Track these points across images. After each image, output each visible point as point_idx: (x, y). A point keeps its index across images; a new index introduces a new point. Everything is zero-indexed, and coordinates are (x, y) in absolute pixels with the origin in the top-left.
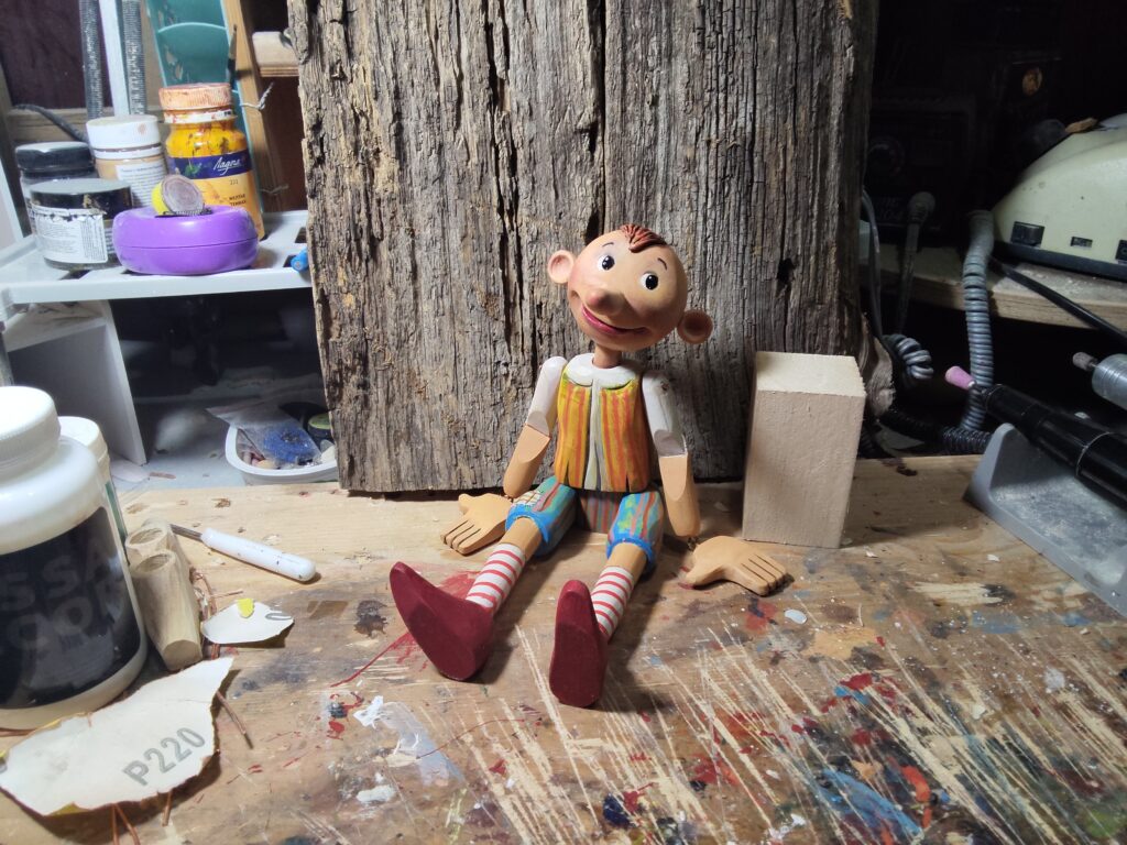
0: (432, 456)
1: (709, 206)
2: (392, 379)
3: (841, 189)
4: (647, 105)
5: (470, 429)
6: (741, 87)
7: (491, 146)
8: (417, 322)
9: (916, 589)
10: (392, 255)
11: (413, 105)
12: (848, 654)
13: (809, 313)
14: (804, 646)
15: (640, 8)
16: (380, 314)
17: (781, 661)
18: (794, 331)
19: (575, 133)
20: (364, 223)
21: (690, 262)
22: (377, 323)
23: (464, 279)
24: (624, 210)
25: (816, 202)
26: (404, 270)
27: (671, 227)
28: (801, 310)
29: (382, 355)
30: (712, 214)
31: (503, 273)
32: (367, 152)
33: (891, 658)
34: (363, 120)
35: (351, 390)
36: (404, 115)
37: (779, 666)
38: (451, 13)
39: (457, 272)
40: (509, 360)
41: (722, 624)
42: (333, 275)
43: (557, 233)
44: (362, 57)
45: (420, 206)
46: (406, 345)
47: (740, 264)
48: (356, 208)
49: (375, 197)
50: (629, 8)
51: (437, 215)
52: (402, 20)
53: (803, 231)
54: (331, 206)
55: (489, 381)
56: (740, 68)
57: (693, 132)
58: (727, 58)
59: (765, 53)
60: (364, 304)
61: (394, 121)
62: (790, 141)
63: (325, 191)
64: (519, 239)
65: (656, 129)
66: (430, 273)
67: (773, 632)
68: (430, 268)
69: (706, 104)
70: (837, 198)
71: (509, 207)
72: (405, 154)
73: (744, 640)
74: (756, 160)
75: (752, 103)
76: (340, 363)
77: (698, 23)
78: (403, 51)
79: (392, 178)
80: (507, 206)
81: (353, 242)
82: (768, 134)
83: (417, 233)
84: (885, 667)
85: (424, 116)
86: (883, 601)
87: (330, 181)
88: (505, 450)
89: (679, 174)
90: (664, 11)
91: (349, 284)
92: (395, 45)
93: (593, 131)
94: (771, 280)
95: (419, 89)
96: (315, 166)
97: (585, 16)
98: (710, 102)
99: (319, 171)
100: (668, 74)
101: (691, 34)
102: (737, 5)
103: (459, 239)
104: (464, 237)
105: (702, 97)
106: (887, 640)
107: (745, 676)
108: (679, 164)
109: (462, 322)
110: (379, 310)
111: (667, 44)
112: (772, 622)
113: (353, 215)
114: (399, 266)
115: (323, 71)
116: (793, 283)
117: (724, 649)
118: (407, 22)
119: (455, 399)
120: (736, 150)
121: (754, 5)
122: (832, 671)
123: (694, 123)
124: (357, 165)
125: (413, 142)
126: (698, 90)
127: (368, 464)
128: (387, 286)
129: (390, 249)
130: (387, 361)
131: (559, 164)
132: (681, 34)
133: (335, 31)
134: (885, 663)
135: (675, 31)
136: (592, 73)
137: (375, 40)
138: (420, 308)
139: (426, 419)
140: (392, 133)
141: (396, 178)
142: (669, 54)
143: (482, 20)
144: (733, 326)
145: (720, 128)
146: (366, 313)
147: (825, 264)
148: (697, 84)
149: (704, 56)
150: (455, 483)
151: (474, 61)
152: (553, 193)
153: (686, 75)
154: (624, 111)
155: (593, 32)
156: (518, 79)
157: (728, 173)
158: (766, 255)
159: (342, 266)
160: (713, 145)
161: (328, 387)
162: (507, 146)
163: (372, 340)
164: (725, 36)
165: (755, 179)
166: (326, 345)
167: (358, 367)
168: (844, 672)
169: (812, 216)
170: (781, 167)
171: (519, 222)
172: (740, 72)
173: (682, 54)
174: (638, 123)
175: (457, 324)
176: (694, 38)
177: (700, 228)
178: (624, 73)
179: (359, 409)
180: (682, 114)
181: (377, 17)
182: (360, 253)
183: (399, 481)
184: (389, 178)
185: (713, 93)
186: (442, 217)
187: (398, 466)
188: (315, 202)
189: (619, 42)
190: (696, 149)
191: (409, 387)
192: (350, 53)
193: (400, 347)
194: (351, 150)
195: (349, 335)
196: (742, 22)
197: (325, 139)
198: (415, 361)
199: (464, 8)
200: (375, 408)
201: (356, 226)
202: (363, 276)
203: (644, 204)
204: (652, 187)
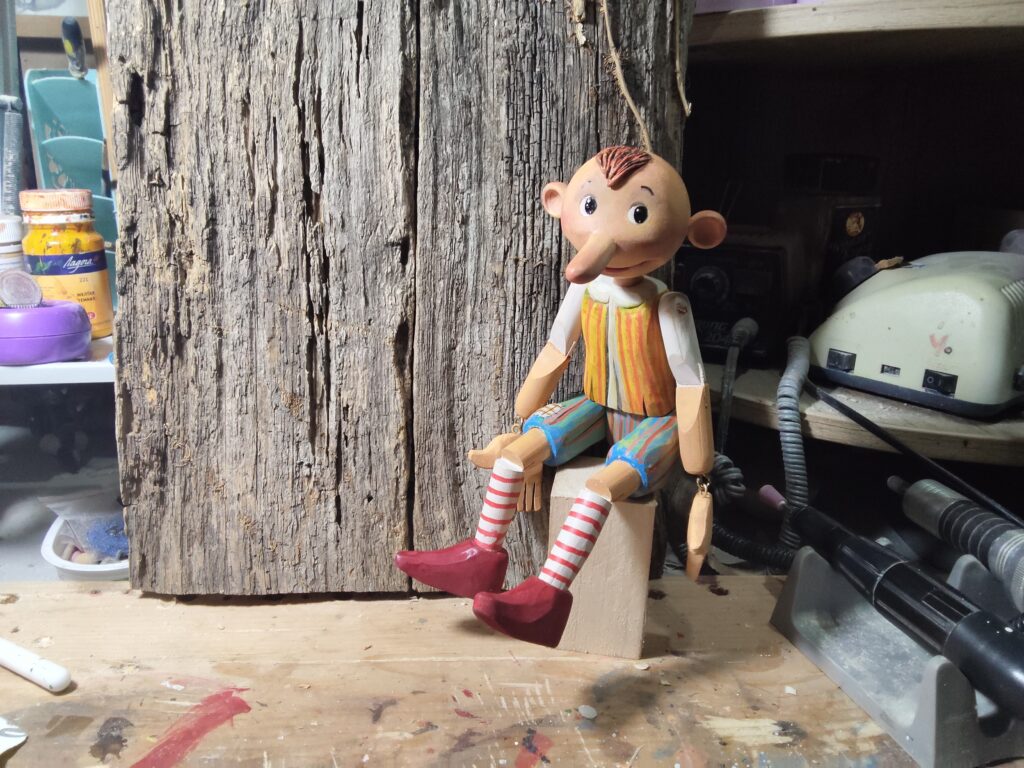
0: (226, 558)
1: (517, 320)
2: (190, 476)
4: (457, 224)
5: (267, 531)
7: (302, 253)
8: (219, 419)
9: (704, 724)
10: (197, 353)
11: (228, 213)
15: (451, 137)
16: (182, 410)
19: (387, 245)
20: (171, 321)
21: (498, 372)
22: (178, 419)
23: (268, 379)
24: (434, 319)
26: (209, 369)
27: (480, 338)
29: (180, 452)
30: (519, 329)
31: (310, 375)
32: (180, 254)
34: (178, 225)
35: (148, 486)
36: (219, 221)
38: (268, 131)
39: (263, 372)
40: (311, 462)
42: (138, 370)
43: (366, 339)
44: (182, 167)
45: (230, 306)
46: (206, 442)
48: (164, 307)
49: (185, 297)
50: (441, 136)
51: (245, 317)
52: (221, 135)
54: (140, 304)
55: (290, 482)
57: (501, 251)
58: (534, 185)
60: (167, 399)
61: (207, 226)
63: (136, 289)
64: (328, 342)
65: (466, 246)
66: (235, 372)
68: (235, 367)
69: (513, 226)
71: (319, 312)
72: (217, 258)
76: (137, 458)
77: (506, 152)
78: (222, 162)
79: (202, 279)
80: (316, 311)
81: (158, 339)
83: (225, 333)
85: (237, 222)
87: (141, 281)
88: (303, 554)
89: (488, 289)
90: (474, 140)
91: (153, 380)
92: (213, 158)
93: (404, 245)
95: (234, 198)
96: (128, 264)
97: (397, 141)
98: (518, 224)
99: (130, 270)
100: (479, 197)
101: (500, 162)
102: (543, 138)
103: (266, 340)
104: (270, 339)
105: (510, 219)
108: (488, 279)
109: (266, 422)
111: (477, 170)
112: (543, 759)
113: (160, 312)
114: (204, 363)
115: (142, 177)
118: (226, 137)
119: (254, 499)
120: (542, 270)
121: (559, 139)
123: (502, 243)
124: (169, 265)
125: (226, 247)
126: (506, 212)
127: (160, 564)
128: (190, 384)
129: (196, 347)
130: (186, 458)
131: (370, 274)
132: (490, 162)
133: (156, 142)
135: (485, 158)
137: (194, 151)
138: (223, 406)
139: (222, 519)
140: (205, 237)
141: (207, 279)
142: (479, 179)
143: (299, 138)
145: (527, 248)
146: (168, 409)
148: (506, 208)
149: (512, 182)
150: (248, 588)
151: (289, 175)
152: (363, 299)
153: (495, 199)
154: (434, 228)
155: (405, 155)
156: (331, 194)
157: (535, 289)
159: (147, 362)
160: (521, 264)
161: (124, 482)
162: (319, 255)
163: (171, 436)
164: (532, 165)
166: (124, 440)
171: (329, 326)
173: (491, 179)
174: (448, 240)
175: (260, 423)
176: (503, 165)
177: (508, 340)
178: (435, 194)
179: (154, 506)
180: (491, 233)
181: (197, 131)
182: (165, 349)
183: (190, 583)
184: (200, 279)
185: (521, 216)
186: (251, 318)
187: (191, 568)
188: (125, 299)
189: (431, 165)
190: (504, 266)
191: (206, 485)
192: (170, 162)
193: (200, 443)
194: (163, 251)
195: (148, 430)
196: (548, 154)
197: (139, 240)
198: (215, 459)
199: (281, 127)
200: (170, 505)
201: (162, 324)
202: (167, 372)
203: (453, 314)
204: (462, 298)
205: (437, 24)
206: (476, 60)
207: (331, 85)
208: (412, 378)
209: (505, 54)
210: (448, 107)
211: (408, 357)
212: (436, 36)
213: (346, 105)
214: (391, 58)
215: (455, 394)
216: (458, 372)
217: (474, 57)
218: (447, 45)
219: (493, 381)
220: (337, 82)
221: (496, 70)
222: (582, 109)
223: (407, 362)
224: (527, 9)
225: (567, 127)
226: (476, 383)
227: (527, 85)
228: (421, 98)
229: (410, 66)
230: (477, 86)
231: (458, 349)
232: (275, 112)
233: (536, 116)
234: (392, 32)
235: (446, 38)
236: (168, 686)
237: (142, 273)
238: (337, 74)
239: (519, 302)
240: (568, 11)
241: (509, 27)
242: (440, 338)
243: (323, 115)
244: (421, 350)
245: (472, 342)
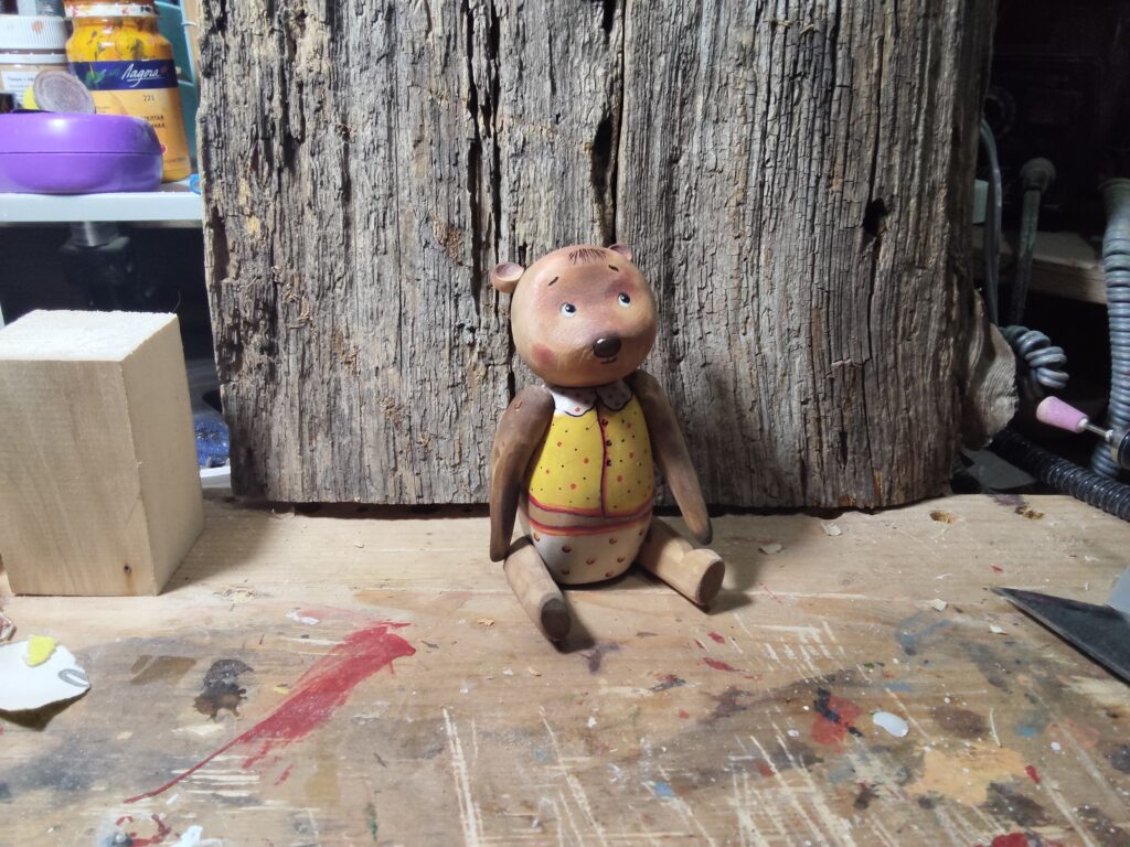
0: (361, 454)
1: (770, 116)
2: (309, 342)
3: (955, 109)
5: (416, 419)
7: (462, 11)
8: (348, 261)
9: (1075, 688)
10: (315, 163)
12: (980, 795)
13: (905, 279)
14: (908, 777)
16: (295, 248)
17: (873, 803)
18: (883, 305)
20: (278, 114)
21: (740, 196)
22: (290, 260)
23: (415, 202)
24: (649, 115)
25: (922, 123)
26: (332, 187)
27: (715, 145)
28: (894, 275)
29: (296, 307)
30: (773, 129)
31: (473, 197)
32: (287, 15)
33: (1053, 804)
35: (252, 355)
37: (869, 810)
39: (407, 192)
40: (475, 324)
41: (772, 730)
42: (233, 189)
43: (552, 144)
45: (358, 95)
46: (330, 294)
47: (810, 203)
48: (266, 93)
49: (296, 79)
51: (381, 109)
53: (902, 162)
54: (234, 92)
55: (447, 351)
57: (752, 8)
60: (274, 231)
62: (889, 31)
63: (226, 68)
64: (497, 150)
65: (699, 3)
66: (368, 192)
67: (855, 749)
68: (368, 185)
70: (950, 121)
71: (485, 103)
72: (340, 19)
73: (809, 761)
74: (840, 54)
76: (236, 314)
79: (319, 51)
80: (481, 101)
81: (260, 141)
82: (859, 17)
83: (352, 134)
84: (1048, 822)
86: (1026, 705)
87: (232, 56)
88: (465, 451)
89: (729, 69)
91: (254, 202)
94: (854, 228)
96: (212, 32)
99: (218, 40)
103: (411, 144)
104: (418, 142)
106: (1041, 772)
107: (813, 827)
108: (730, 54)
109: (412, 266)
110: (295, 243)
112: (853, 730)
113: (262, 101)
114: (324, 178)
116: (885, 236)
117: (778, 776)
119: (398, 374)
120: (812, 38)
122: (960, 826)
124: (272, 31)
127: (272, 462)
128: (306, 208)
129: (313, 155)
130: (304, 315)
131: (559, 44)
134: (1046, 815)
138: (353, 242)
139: (355, 402)
141: (326, 52)
144: (797, 291)
145: (791, 5)
146: (277, 246)
147: (930, 212)
150: (392, 495)
152: (548, 84)
157: (799, 69)
158: (848, 194)
159: (245, 176)
160: (780, 29)
161: (219, 348)
162: (485, 14)
163: (282, 285)
165: (838, 82)
166: (217, 288)
168: (981, 829)
169: (915, 142)
170: (876, 67)
171: (499, 126)
175: (404, 267)
177: (756, 147)
179: (262, 382)
182: (270, 159)
183: (314, 488)
184: (316, 52)
186: (389, 111)
187: (314, 467)
188: (211, 83)
190: (755, 33)
191: (333, 355)
193: (321, 296)
195: (250, 275)
198: (343, 318)
200: (284, 383)
201: (265, 119)
202: (274, 192)
203: (677, 109)
204: (691, 85)
208: (614, 206)
211: (609, 175)
215: (676, 230)
216: (681, 198)
219: (732, 210)
223: (609, 181)
226: (707, 213)
231: (682, 162)
236: (296, 618)
237: (235, 43)
239: (776, 89)
242: (657, 145)
244: (630, 162)
245: (702, 153)
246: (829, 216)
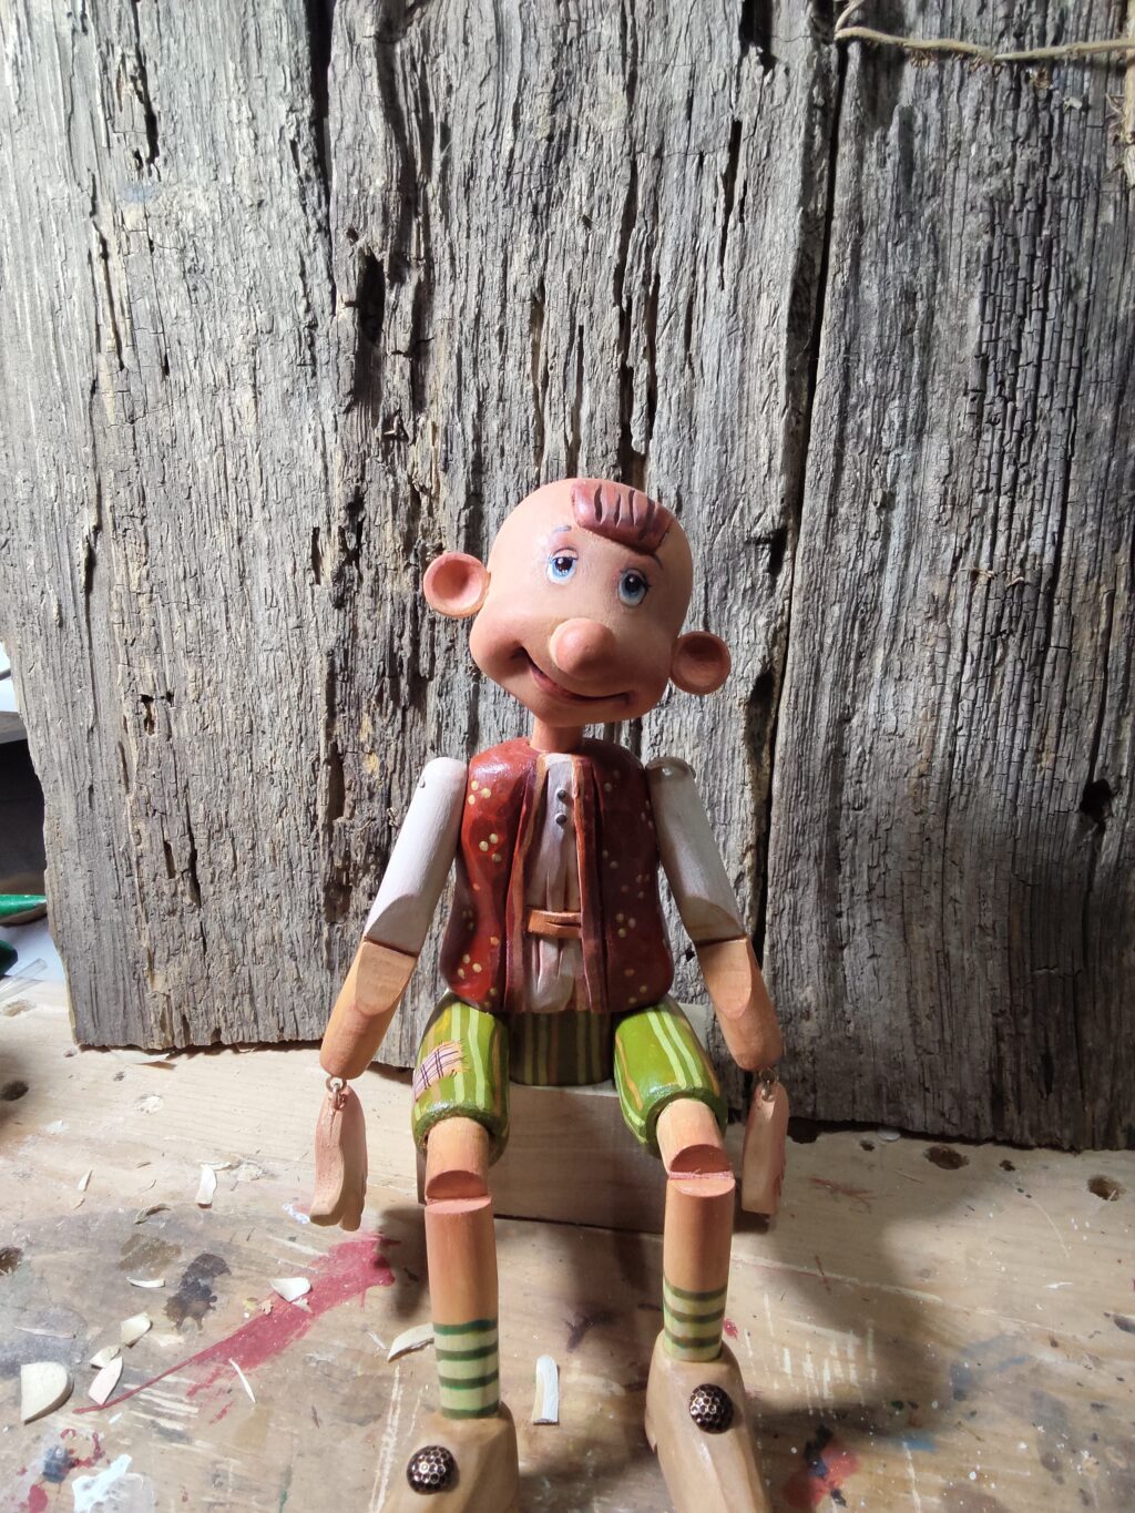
1: (965, 678)
4: (872, 508)
6: (1039, 490)
10: (441, 704)
11: (500, 484)
15: (876, 354)
19: (748, 543)
20: (406, 653)
21: (923, 767)
24: (817, 670)
26: (457, 730)
27: (896, 705)
30: (969, 692)
32: (424, 549)
34: (424, 500)
35: (359, 898)
36: (486, 499)
38: (569, 349)
44: (433, 408)
47: (1012, 780)
48: (397, 630)
49: (428, 616)
50: (858, 354)
52: (496, 356)
54: (364, 624)
56: (1042, 458)
57: (949, 555)
58: (1020, 440)
59: (1088, 436)
60: (394, 771)
61: (467, 506)
62: (1122, 585)
63: (359, 600)
65: (885, 546)
68: (496, 730)
69: (974, 512)
74: (1057, 609)
75: (1058, 517)
76: (347, 856)
77: (974, 381)
78: (494, 402)
81: (386, 679)
82: (1083, 569)
87: (365, 588)
89: (917, 622)
90: (916, 360)
91: (375, 740)
92: (482, 394)
93: (778, 542)
94: (1067, 812)
95: (511, 460)
96: (348, 562)
97: (781, 363)
98: (984, 509)
99: (352, 571)
100: (915, 461)
101: (961, 399)
102: (1045, 356)
105: (970, 501)
108: (919, 604)
111: (917, 413)
113: (391, 639)
114: (450, 720)
115: (375, 425)
116: (1109, 823)
118: (503, 359)
120: (1021, 592)
121: (1075, 358)
123: (952, 542)
124: (409, 565)
126: (963, 489)
128: (429, 750)
129: (440, 695)
131: (716, 590)
132: (942, 397)
133: (398, 367)
135: (934, 393)
136: (786, 451)
137: (453, 383)
140: (463, 523)
142: (918, 429)
143: (617, 362)
144: (992, 881)
145: (997, 553)
146: (395, 787)
148: (963, 479)
149: (979, 435)
151: (598, 424)
153: (944, 464)
154: (832, 514)
155: (792, 388)
156: (664, 455)
157: (1004, 626)
158: (1062, 770)
159: (368, 712)
160: (982, 580)
164: (1019, 405)
165: (1053, 642)
166: (332, 826)
167: (373, 867)
170: (1103, 626)
172: (1040, 465)
173: (942, 430)
174: (854, 535)
176: (965, 405)
177: (946, 712)
178: (839, 455)
180: (932, 525)
181: (460, 350)
182: (395, 696)
185: (990, 495)
188: (342, 615)
189: (836, 405)
190: (951, 584)
192: (418, 401)
194: (400, 543)
195: (366, 815)
196: (1052, 384)
197: (365, 524)
199: (592, 342)
201: (393, 656)
202: (396, 731)
203: (852, 663)
204: (870, 637)
205: (867, 155)
206: (931, 218)
207: (677, 270)
208: (772, 765)
209: (986, 205)
210: (876, 301)
211: (768, 729)
212: (864, 178)
213: (699, 302)
214: (781, 221)
215: (844, 798)
216: (852, 762)
217: (927, 212)
218: (881, 192)
219: (914, 781)
220: (687, 264)
221: (966, 233)
222: (1123, 302)
223: (769, 736)
224: (1034, 122)
225: (1092, 337)
226: (882, 782)
227: (1023, 260)
228: (829, 289)
229: (815, 231)
230: (930, 264)
231: (855, 721)
232: (582, 317)
233: (1036, 316)
234: (787, 172)
235: (882, 180)
237: (368, 575)
238: (688, 250)
239: (974, 647)
240: (1112, 124)
241: (998, 157)
242: (825, 702)
243: (660, 322)
244: (793, 721)
245: (880, 713)
246: (1036, 796)
